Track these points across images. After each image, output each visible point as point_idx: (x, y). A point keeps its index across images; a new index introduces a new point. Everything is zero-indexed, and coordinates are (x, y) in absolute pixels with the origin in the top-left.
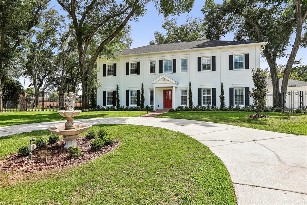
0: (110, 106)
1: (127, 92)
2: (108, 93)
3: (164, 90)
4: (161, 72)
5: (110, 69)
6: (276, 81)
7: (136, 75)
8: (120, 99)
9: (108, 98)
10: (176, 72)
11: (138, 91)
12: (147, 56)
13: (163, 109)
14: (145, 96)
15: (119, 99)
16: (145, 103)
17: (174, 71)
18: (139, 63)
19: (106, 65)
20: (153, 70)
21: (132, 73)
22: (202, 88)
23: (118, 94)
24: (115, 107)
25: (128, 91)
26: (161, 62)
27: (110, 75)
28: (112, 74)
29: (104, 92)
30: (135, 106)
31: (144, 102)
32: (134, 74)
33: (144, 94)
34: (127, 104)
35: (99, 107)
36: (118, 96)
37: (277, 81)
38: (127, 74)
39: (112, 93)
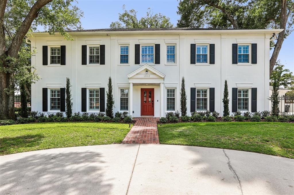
0: (55, 112)
1: (84, 91)
2: (52, 91)
3: (142, 89)
4: (137, 62)
5: (55, 54)
7: (99, 65)
8: (72, 101)
9: (52, 100)
10: (160, 64)
11: (102, 90)
12: (116, 38)
13: (141, 117)
14: (113, 97)
15: (70, 101)
16: (113, 108)
17: (158, 61)
18: (103, 47)
19: (47, 47)
20: (124, 59)
21: (91, 62)
22: (196, 87)
23: (69, 93)
24: (65, 115)
25: (86, 89)
26: (137, 47)
27: (55, 63)
28: (59, 62)
29: (45, 91)
30: (96, 112)
31: (112, 106)
32: (95, 63)
33: (112, 93)
34: (84, 109)
35: (34, 113)
36: (69, 97)
38: (84, 62)
39: (58, 92)
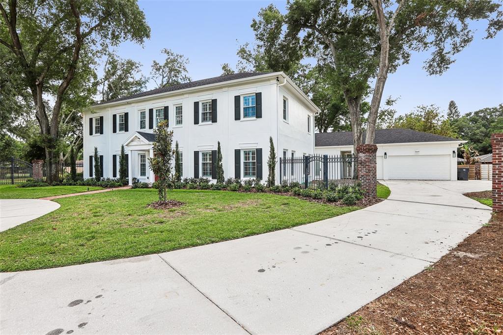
6: (357, 136)
37: (358, 134)
